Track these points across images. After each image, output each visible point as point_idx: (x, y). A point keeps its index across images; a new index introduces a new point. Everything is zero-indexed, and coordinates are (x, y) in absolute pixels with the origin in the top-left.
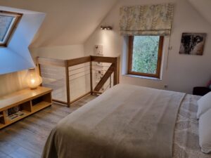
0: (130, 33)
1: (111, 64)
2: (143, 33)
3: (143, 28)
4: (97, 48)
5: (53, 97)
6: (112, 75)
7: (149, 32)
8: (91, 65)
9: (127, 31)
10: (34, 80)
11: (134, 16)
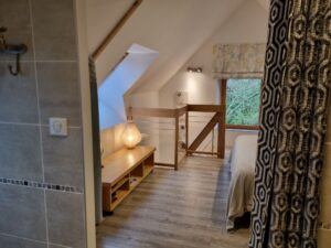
0: (225, 76)
1: (214, 113)
2: (244, 75)
3: (244, 70)
4: (179, 95)
5: (156, 160)
7: (252, 75)
8: (187, 116)
9: (223, 73)
10: (132, 137)
11: (233, 56)
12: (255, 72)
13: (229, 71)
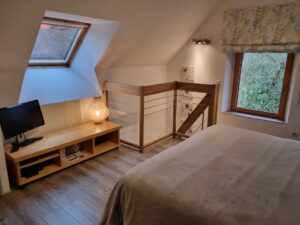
0: (238, 49)
1: (205, 94)
2: (260, 48)
3: (260, 41)
6: (207, 111)
7: (269, 48)
8: (175, 95)
9: (232, 45)
11: (247, 23)
12: (273, 44)
13: (240, 42)
